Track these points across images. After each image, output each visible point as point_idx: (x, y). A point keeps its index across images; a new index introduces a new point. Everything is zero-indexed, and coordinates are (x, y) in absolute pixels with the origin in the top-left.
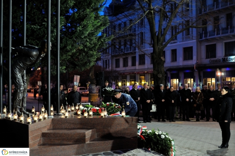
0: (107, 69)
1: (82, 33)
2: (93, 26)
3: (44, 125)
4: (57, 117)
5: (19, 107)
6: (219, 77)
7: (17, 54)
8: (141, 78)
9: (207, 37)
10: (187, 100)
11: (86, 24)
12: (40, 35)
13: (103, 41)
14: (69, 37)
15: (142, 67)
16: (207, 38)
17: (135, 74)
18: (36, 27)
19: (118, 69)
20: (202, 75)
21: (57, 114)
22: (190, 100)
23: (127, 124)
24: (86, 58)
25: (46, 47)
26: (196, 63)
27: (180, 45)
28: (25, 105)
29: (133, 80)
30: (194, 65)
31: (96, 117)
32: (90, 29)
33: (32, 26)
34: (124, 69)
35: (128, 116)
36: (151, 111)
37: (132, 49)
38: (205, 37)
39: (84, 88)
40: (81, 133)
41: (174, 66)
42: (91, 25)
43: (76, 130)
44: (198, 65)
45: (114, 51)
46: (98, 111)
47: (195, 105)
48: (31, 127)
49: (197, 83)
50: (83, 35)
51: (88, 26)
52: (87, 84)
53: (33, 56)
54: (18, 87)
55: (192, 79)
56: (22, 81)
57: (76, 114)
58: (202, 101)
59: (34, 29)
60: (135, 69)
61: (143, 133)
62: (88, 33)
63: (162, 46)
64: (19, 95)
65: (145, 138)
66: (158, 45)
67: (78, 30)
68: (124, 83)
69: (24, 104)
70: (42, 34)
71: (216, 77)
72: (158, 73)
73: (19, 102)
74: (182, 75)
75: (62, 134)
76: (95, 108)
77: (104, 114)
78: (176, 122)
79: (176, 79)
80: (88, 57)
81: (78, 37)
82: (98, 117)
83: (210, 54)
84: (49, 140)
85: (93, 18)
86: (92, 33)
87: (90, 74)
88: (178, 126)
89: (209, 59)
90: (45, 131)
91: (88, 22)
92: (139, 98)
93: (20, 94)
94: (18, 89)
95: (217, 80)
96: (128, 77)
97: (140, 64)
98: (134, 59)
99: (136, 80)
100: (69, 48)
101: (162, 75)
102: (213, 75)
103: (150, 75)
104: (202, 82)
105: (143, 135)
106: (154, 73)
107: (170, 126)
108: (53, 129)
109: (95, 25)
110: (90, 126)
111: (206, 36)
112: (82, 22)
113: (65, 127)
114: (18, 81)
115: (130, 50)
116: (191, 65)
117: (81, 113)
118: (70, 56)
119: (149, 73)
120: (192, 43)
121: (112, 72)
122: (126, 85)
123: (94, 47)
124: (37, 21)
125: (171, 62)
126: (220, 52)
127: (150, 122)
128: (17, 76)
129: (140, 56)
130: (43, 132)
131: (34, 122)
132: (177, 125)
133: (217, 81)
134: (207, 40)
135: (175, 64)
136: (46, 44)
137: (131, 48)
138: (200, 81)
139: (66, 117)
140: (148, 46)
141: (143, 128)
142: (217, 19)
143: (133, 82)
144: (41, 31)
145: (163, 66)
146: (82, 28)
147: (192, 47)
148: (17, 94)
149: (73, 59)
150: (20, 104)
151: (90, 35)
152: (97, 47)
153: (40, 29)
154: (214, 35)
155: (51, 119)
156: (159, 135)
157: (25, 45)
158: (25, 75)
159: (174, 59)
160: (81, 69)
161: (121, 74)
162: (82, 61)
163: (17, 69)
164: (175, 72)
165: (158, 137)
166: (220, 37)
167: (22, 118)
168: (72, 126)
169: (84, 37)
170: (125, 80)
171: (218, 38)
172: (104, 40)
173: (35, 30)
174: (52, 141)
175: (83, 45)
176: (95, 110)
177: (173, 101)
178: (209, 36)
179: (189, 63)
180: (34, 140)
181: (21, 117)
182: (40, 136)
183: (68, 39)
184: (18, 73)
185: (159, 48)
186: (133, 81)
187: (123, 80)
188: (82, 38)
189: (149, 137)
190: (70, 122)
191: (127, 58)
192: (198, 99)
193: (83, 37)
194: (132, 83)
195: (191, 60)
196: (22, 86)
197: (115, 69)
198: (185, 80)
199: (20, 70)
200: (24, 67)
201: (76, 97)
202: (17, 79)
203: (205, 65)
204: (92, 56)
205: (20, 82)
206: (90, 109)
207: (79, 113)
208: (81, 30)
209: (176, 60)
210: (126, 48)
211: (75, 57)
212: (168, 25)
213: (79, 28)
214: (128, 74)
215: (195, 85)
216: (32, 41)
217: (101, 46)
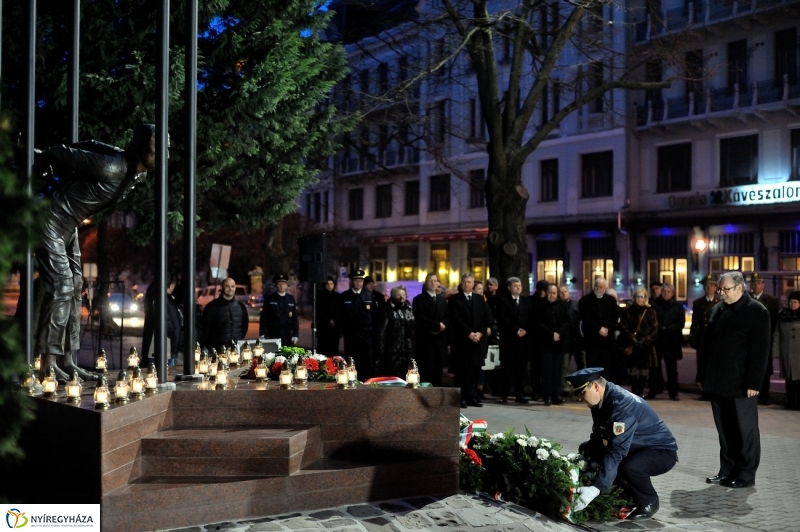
0: (322, 225)
1: (257, 100)
2: (295, 79)
3: (147, 414)
4: (186, 386)
5: (57, 352)
6: (701, 255)
7: (49, 171)
8: (437, 256)
9: (660, 119)
10: (604, 331)
11: (271, 71)
12: (114, 108)
13: (325, 129)
14: (212, 116)
15: (439, 218)
16: (662, 123)
17: (417, 240)
18: (102, 79)
19: (357, 225)
20: (642, 246)
21: (184, 377)
22: (611, 333)
23: (426, 412)
24: (269, 187)
25: (154, 150)
26: (624, 208)
27: (568, 144)
28: (76, 345)
29: (407, 261)
30: (617, 214)
31: (316, 386)
32: (285, 88)
33: (90, 76)
34: (378, 223)
35: (426, 385)
36: (483, 368)
37: (406, 156)
38: (654, 119)
39: (242, 289)
40: (273, 442)
41: (550, 217)
42: (288, 74)
43: (252, 432)
44: (630, 212)
45: (344, 163)
46: (325, 368)
47: (629, 350)
48: (109, 420)
49: (626, 275)
50: (260, 107)
51: (280, 77)
52: (250, 273)
53: (107, 178)
54: (56, 284)
55: (610, 262)
56: (68, 264)
57: (250, 375)
58: (652, 337)
59: (96, 86)
60: (417, 226)
61: (476, 443)
62: (276, 101)
63: (519, 150)
64: (58, 311)
65: (483, 458)
66: (505, 145)
67: (244, 91)
68: (378, 272)
69: (72, 342)
70: (122, 104)
71: (689, 256)
72: (506, 242)
73: (58, 334)
74: (574, 246)
75: (210, 443)
76: (311, 357)
77: (347, 376)
78: (567, 407)
79: (554, 262)
80: (276, 182)
81: (243, 114)
82: (325, 386)
83: (670, 175)
84: (165, 463)
85: (295, 51)
86: (293, 100)
87: (268, 240)
88: (574, 420)
89: (666, 196)
90: (151, 433)
91: (280, 65)
92: (442, 324)
93: (60, 307)
94: (54, 289)
95: (693, 266)
96: (393, 252)
97: (433, 208)
98: (412, 191)
99: (420, 263)
100: (214, 153)
101: (518, 247)
102: (680, 250)
103: (465, 246)
104: (643, 272)
105: (474, 449)
106: (492, 240)
107: (548, 418)
108: (177, 427)
109: (304, 74)
110: (300, 419)
111: (657, 117)
112: (259, 64)
113: (217, 421)
114: (55, 262)
115: (401, 161)
116: (606, 214)
117: (269, 375)
118: (217, 178)
119: (464, 238)
120: (611, 138)
121: (336, 233)
122: (386, 280)
123: (298, 149)
124: (104, 57)
125: (539, 202)
126: (705, 172)
127: (480, 406)
128: (53, 245)
129: (433, 180)
130: (145, 437)
131: (116, 401)
132: (572, 416)
133: (693, 270)
134: (663, 130)
135: (551, 210)
136: (153, 139)
137: (401, 153)
138: (637, 268)
139: (219, 386)
140: (461, 147)
141: (475, 426)
142: (695, 61)
143: (408, 270)
144: (119, 93)
145: (523, 218)
146: (258, 84)
147: (609, 155)
148: (50, 308)
149: (225, 188)
150: (60, 341)
151: (285, 108)
152: (305, 152)
153: (115, 86)
154: (686, 113)
155: (170, 392)
156: (531, 451)
157: (76, 139)
158: (77, 243)
159: (550, 192)
160: (250, 224)
161: (366, 241)
162: (255, 196)
163: (51, 221)
164: (552, 237)
165: (527, 456)
166: (705, 123)
167: (74, 390)
168: (242, 417)
169: (265, 115)
170: (380, 264)
171: (699, 125)
172: (330, 126)
173: (100, 88)
174: (176, 467)
175: (261, 143)
176: (315, 365)
177: (556, 336)
178: (669, 117)
179: (600, 206)
180: (118, 465)
181: (72, 385)
182: (136, 449)
183: (210, 120)
184: (54, 235)
185: (508, 155)
186: (407, 265)
187: (374, 261)
188: (259, 120)
189: (497, 455)
190: (234, 403)
191: (388, 188)
192: (639, 328)
193: (260, 116)
194: (405, 273)
195: (606, 198)
196: (68, 282)
197: (346, 223)
198: (587, 265)
199: (62, 226)
200: (76, 216)
201: (231, 319)
202: (52, 257)
203: (653, 213)
204: (290, 179)
205: (63, 266)
206: (300, 361)
207: (261, 372)
208: (256, 93)
209: (555, 197)
210: (385, 153)
211: (230, 181)
212: (541, 78)
213: (249, 86)
214: (390, 243)
215: (618, 280)
216: (87, 127)
217: (317, 146)
